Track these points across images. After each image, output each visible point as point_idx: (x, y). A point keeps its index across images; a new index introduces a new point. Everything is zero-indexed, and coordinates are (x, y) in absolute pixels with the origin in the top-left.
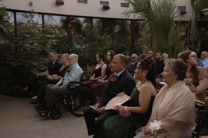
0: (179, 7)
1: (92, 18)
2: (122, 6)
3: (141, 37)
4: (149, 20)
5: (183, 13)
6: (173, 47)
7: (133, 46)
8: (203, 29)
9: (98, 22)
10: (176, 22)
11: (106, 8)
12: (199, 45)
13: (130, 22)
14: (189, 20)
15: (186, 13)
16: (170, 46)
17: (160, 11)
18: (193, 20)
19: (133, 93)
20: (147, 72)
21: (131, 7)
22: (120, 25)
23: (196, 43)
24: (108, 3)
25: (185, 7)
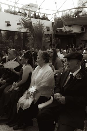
0: (47, 27)
1: (1, 30)
2: (17, 25)
3: (29, 42)
4: (32, 32)
5: (48, 30)
6: (44, 47)
7: (24, 46)
8: (57, 38)
9: (5, 33)
10: (45, 34)
11: (9, 25)
12: (56, 46)
13: (22, 33)
14: (51, 34)
15: (50, 30)
16: (42, 46)
17: (37, 28)
18: (53, 34)
19: (20, 71)
20: (28, 59)
21: (22, 25)
22: (17, 35)
23: (54, 45)
24: (9, 22)
25: (49, 27)
